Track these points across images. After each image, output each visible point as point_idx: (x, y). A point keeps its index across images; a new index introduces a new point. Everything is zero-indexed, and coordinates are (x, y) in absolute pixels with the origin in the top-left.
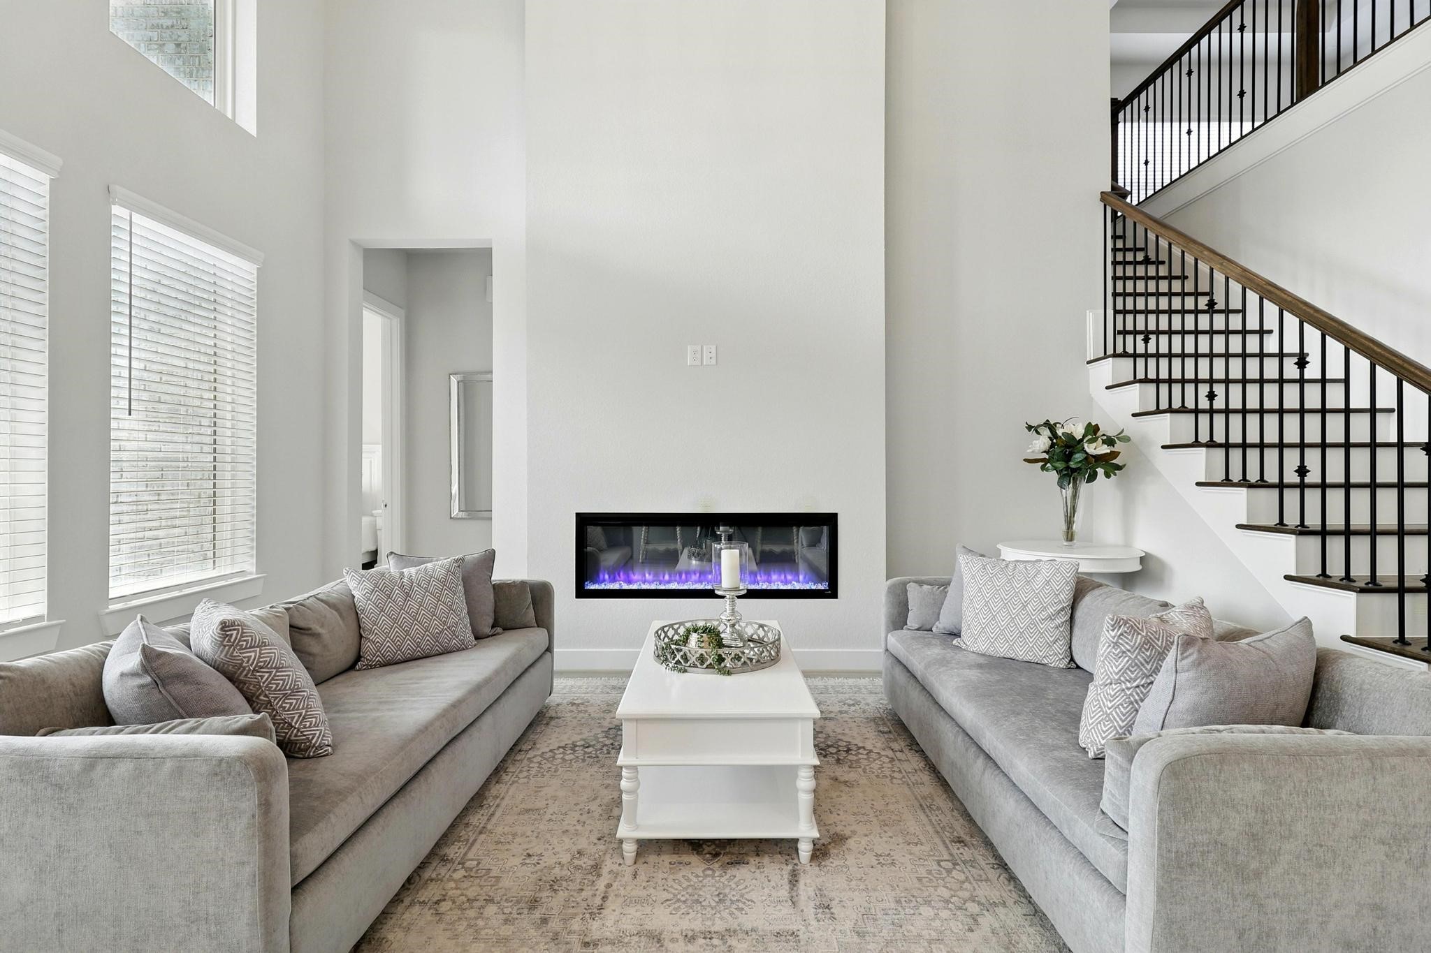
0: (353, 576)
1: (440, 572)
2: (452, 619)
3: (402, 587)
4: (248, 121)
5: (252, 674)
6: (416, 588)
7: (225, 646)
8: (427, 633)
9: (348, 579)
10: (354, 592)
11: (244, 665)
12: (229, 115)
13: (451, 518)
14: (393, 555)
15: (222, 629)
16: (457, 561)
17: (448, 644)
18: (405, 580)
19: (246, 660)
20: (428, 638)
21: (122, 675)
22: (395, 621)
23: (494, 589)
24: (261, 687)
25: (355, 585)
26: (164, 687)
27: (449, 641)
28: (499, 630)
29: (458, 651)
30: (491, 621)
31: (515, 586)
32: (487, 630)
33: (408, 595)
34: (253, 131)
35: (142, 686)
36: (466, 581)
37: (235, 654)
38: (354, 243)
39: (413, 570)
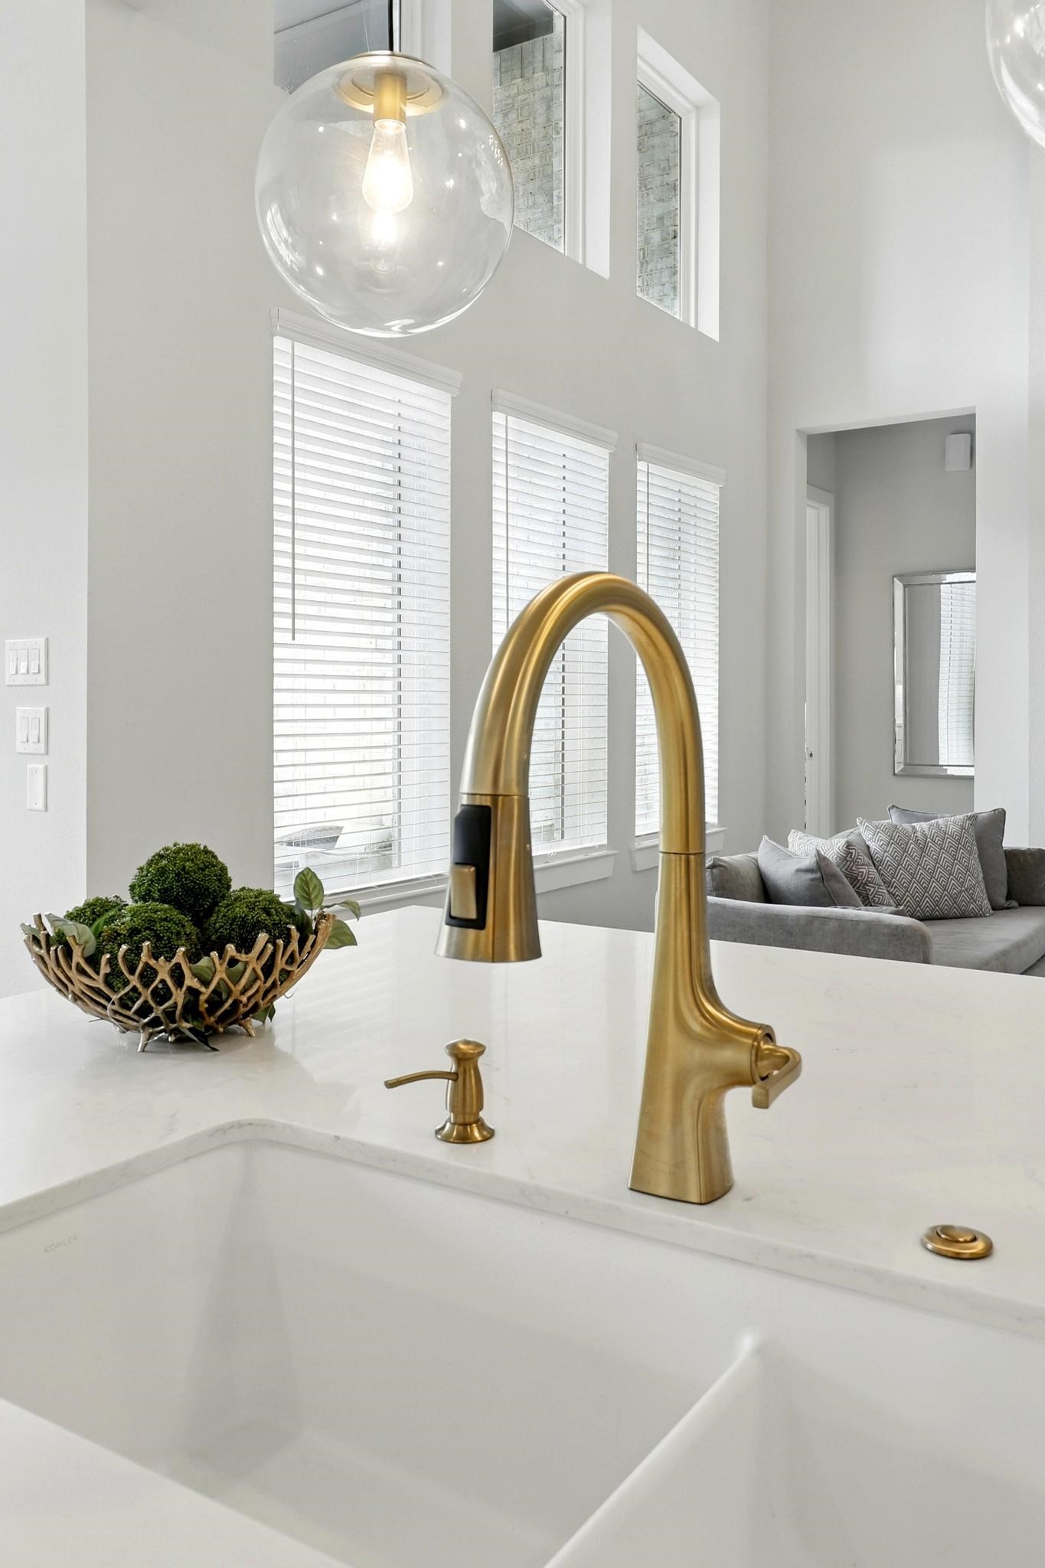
0: (867, 826)
1: (953, 829)
2: (970, 881)
3: (916, 841)
4: (711, 328)
5: (863, 887)
6: (930, 844)
7: (847, 861)
8: (946, 892)
9: (862, 830)
10: (868, 843)
11: (859, 878)
12: (693, 325)
13: (894, 774)
14: (895, 809)
15: (847, 847)
16: (969, 818)
17: (966, 908)
18: (919, 834)
19: (860, 874)
20: (946, 897)
21: (799, 871)
22: (913, 875)
23: (1006, 856)
24: (868, 898)
25: (870, 836)
26: (827, 881)
27: (967, 905)
28: (1015, 903)
29: (975, 917)
30: (1005, 891)
31: (1031, 854)
32: (1002, 901)
33: (923, 850)
34: (715, 336)
35: (812, 880)
36: (979, 840)
37: (854, 868)
38: (799, 432)
39: (925, 825)
